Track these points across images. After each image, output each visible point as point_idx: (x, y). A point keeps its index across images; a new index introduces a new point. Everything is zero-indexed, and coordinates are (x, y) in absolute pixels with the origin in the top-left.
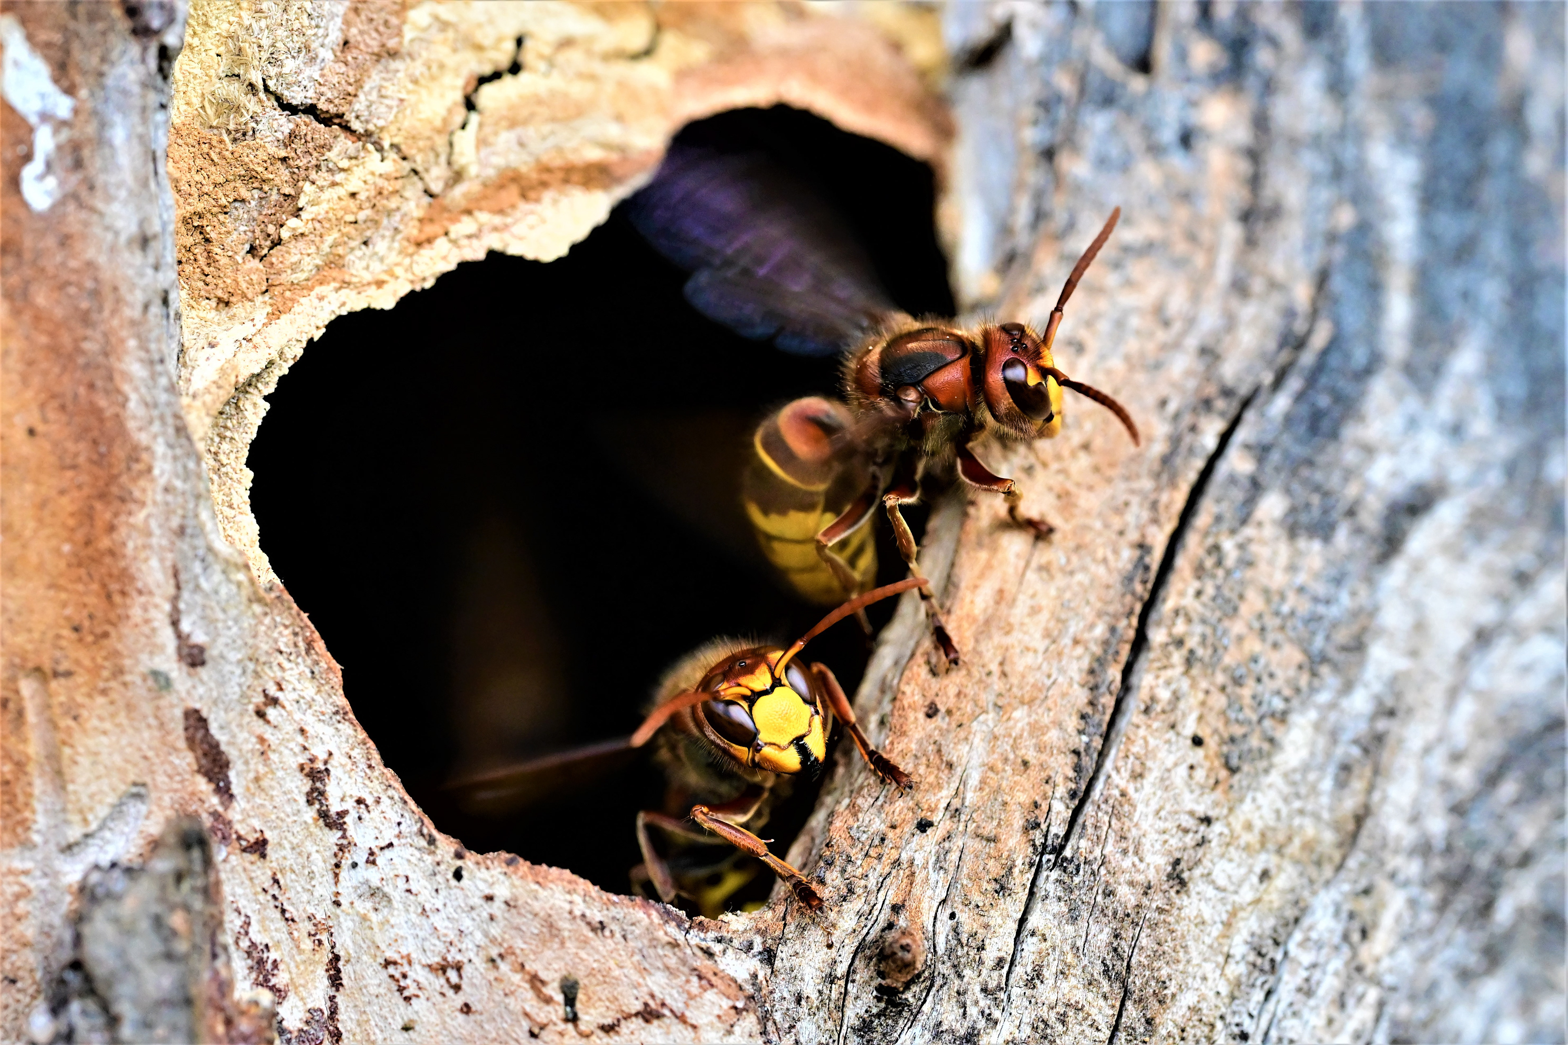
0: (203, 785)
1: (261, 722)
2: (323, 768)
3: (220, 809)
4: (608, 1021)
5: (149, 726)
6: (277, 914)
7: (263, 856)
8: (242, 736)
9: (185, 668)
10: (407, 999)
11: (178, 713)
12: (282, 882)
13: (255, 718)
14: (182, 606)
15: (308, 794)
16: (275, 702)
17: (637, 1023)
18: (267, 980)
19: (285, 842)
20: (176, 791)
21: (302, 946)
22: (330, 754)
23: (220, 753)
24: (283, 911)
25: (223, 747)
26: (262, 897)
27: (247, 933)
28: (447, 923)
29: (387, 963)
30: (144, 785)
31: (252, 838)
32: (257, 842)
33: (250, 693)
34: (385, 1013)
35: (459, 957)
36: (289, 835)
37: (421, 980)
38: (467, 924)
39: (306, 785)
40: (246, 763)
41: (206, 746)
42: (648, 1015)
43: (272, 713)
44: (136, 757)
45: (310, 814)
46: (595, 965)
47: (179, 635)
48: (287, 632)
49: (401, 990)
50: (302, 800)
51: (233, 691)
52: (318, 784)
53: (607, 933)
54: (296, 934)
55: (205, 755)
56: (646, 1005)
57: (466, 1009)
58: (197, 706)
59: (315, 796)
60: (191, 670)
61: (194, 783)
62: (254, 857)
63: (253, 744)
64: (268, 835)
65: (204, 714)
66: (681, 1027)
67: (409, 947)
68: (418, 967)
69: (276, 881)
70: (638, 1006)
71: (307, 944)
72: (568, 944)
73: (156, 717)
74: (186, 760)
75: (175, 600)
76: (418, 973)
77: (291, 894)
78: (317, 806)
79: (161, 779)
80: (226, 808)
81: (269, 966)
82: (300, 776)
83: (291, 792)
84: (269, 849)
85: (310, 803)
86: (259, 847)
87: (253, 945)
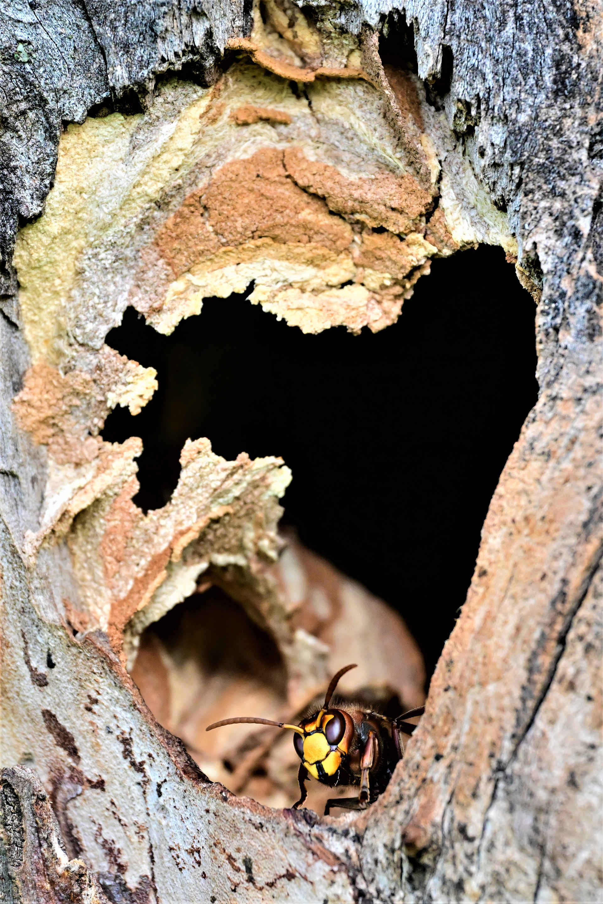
0: (62, 753)
1: (90, 713)
2: (128, 737)
3: (74, 765)
4: (270, 881)
5: (26, 721)
6: (117, 822)
7: (103, 790)
8: (78, 723)
9: (37, 688)
10: (180, 869)
11: (39, 713)
12: (116, 803)
13: (86, 712)
14: (30, 653)
15: (124, 752)
16: (96, 701)
17: (284, 881)
18: (116, 861)
19: (115, 781)
20: (47, 756)
21: (132, 840)
22: (131, 729)
23: (68, 733)
24: (120, 820)
25: (68, 730)
26: (106, 813)
27: (101, 835)
28: (192, 826)
29: (171, 849)
30: (30, 754)
31: (95, 780)
32: (98, 782)
33: (79, 698)
34: (173, 877)
35: (199, 846)
36: (117, 777)
37: (185, 859)
38: (201, 826)
39: (121, 747)
40: (84, 738)
41: (58, 730)
42: (290, 876)
43: (95, 707)
44: (23, 739)
45: (126, 764)
46: (260, 848)
47: (31, 670)
48: (95, 661)
49: (178, 864)
50: (120, 756)
51: (68, 697)
52: (128, 747)
53: (264, 829)
54: (128, 833)
55: (59, 735)
56: (288, 871)
57: (204, 876)
58: (49, 708)
59: (127, 753)
60: (41, 689)
61: (56, 751)
62: (99, 791)
63: (87, 727)
64: (104, 777)
65: (53, 713)
66: (305, 882)
67: (179, 840)
68: (183, 851)
69: (113, 803)
70: (284, 872)
71: (135, 839)
72: (244, 837)
73: (29, 716)
74: (50, 739)
75: (25, 649)
76: (184, 855)
77: (123, 810)
78: (129, 759)
79: (38, 750)
80: (77, 764)
81: (116, 852)
82: (118, 742)
83: (114, 752)
84: (106, 787)
85: (125, 758)
86: (100, 785)
87: (106, 841)
